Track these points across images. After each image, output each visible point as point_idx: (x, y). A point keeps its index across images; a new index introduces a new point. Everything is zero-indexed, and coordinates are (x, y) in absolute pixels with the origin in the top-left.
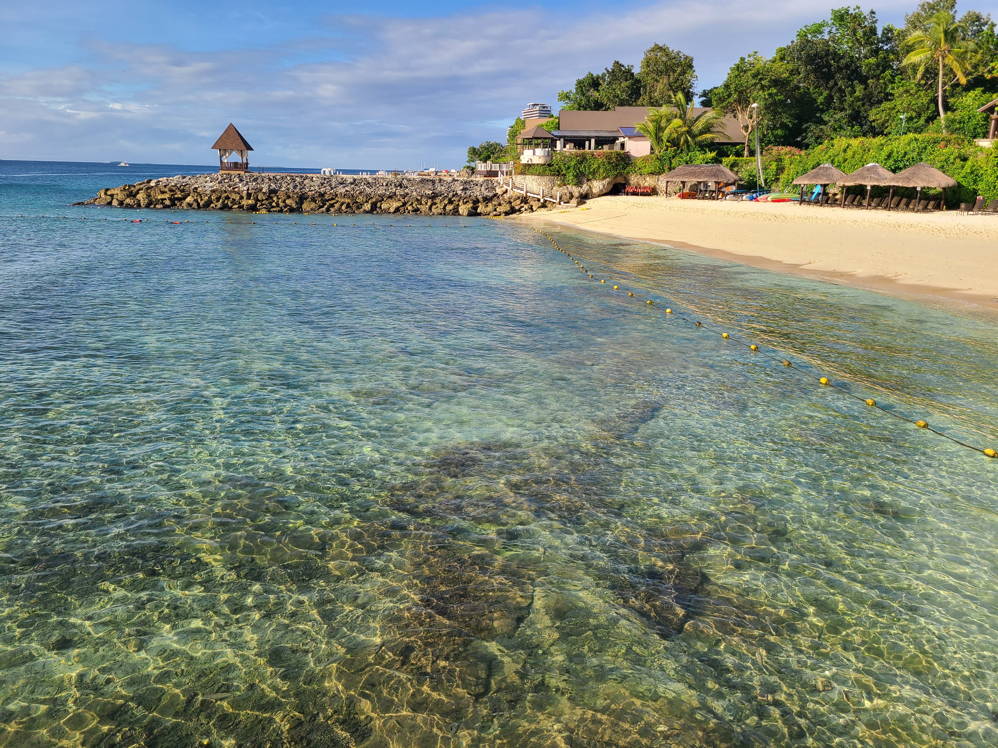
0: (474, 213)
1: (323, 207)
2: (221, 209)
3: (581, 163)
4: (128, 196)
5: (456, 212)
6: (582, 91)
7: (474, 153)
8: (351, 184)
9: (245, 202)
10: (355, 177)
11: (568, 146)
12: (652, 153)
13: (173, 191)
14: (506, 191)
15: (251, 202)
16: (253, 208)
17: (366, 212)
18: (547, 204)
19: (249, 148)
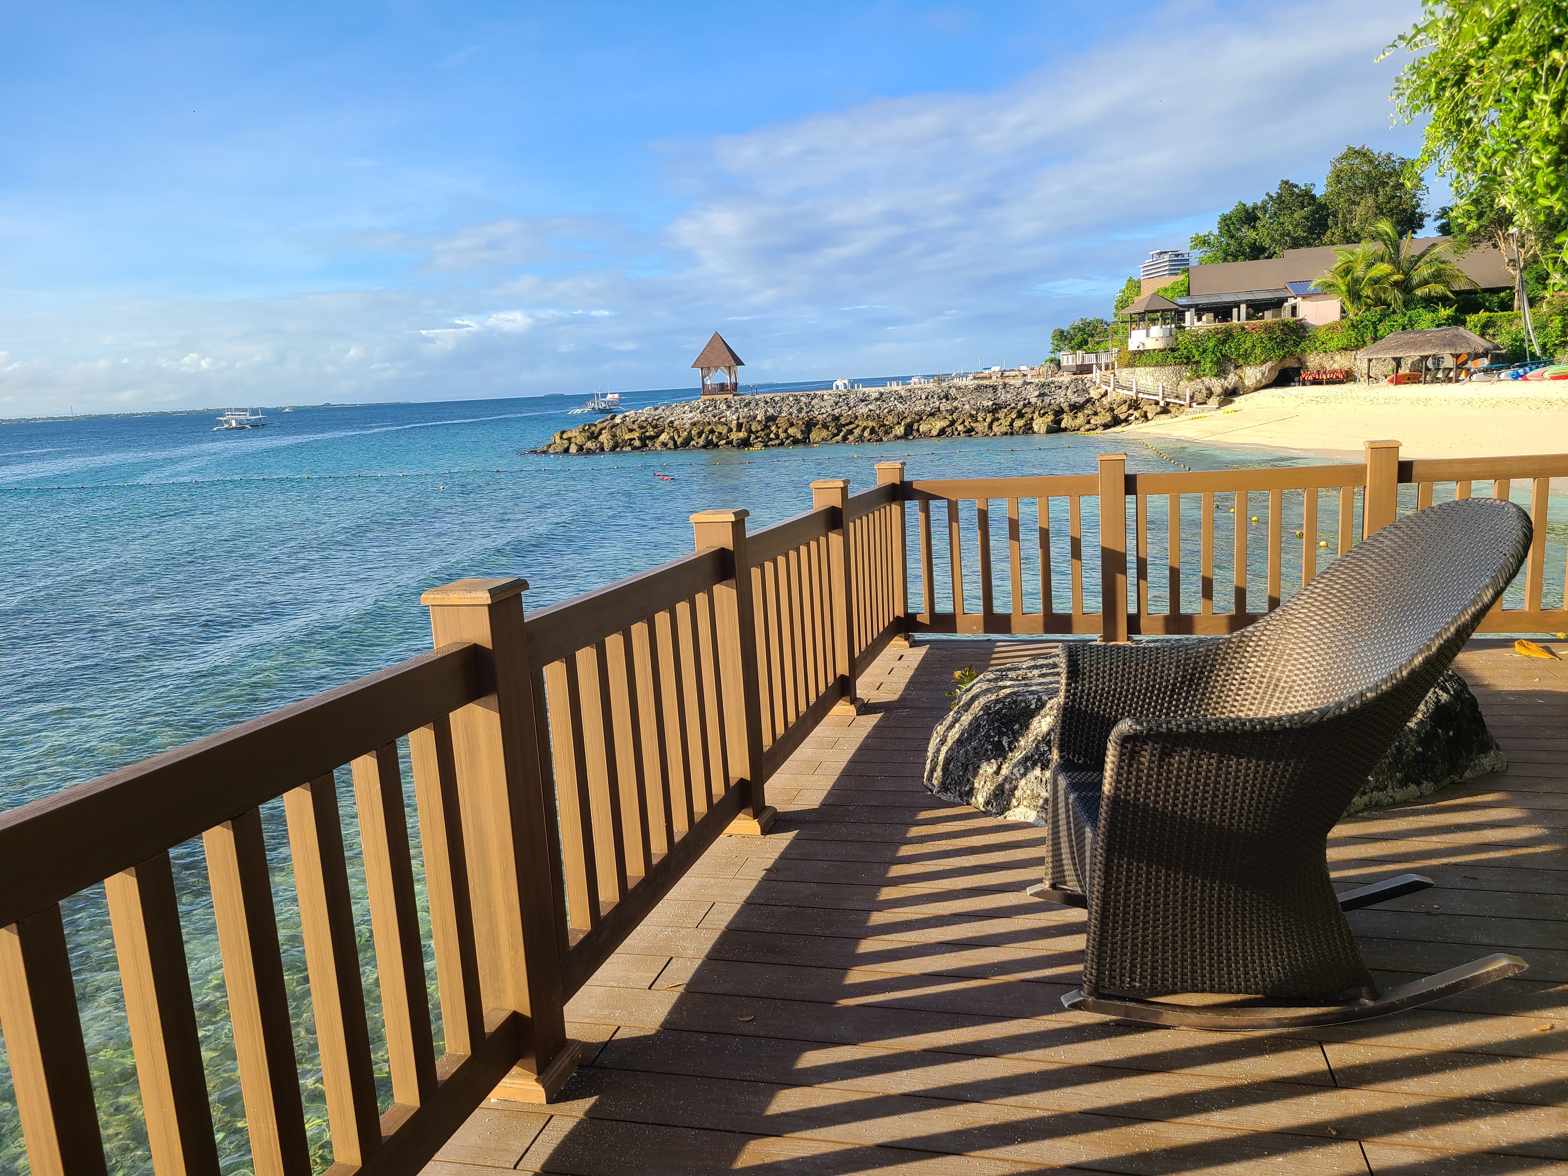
0: (1056, 428)
1: (838, 435)
2: (704, 447)
3: (1224, 342)
4: (589, 439)
5: (1028, 429)
6: (1229, 231)
7: (1062, 337)
8: (877, 399)
9: (735, 436)
10: (882, 389)
11: (1204, 318)
12: (1343, 318)
13: (643, 427)
14: (1106, 394)
15: (742, 435)
16: (745, 443)
17: (897, 438)
18: (1169, 408)
19: (739, 362)
